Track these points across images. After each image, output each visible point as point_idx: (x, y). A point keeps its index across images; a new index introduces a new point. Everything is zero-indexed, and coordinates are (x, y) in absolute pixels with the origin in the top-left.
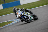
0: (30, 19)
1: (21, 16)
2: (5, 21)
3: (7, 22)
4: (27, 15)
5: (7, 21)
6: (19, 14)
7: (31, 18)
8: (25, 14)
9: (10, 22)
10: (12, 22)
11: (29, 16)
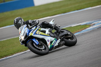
0: (49, 47)
1: (25, 38)
2: (74, 23)
3: (80, 27)
4: (41, 37)
5: (78, 23)
6: (22, 35)
7: (51, 42)
8: (35, 33)
9: (85, 26)
10: (90, 26)
11: (48, 39)
